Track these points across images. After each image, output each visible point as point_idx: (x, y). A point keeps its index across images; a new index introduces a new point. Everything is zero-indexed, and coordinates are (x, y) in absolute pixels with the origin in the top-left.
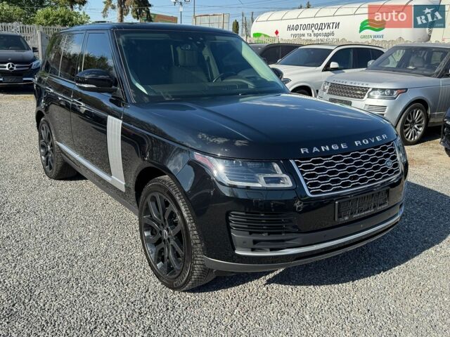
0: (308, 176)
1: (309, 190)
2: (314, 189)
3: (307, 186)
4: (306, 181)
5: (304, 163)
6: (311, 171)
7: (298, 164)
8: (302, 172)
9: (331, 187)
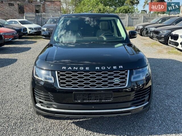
0: (61, 79)
1: (60, 85)
2: (62, 85)
3: (59, 83)
4: (59, 81)
5: (61, 73)
6: (64, 77)
7: (58, 73)
8: (59, 77)
9: (72, 85)
